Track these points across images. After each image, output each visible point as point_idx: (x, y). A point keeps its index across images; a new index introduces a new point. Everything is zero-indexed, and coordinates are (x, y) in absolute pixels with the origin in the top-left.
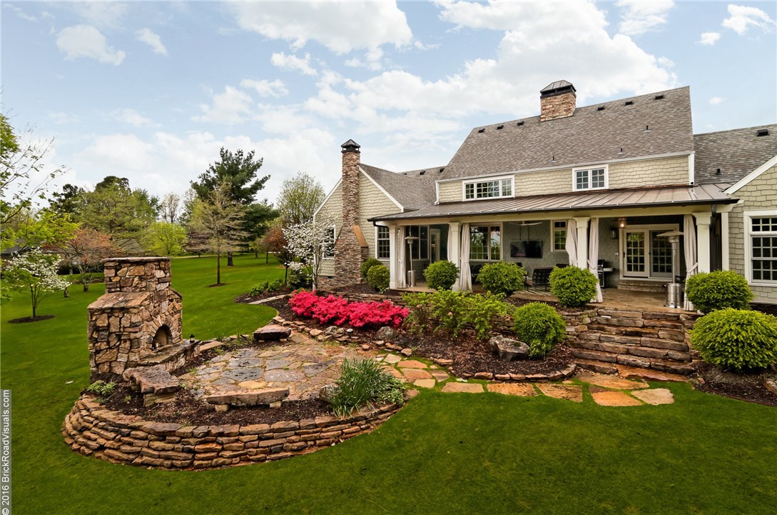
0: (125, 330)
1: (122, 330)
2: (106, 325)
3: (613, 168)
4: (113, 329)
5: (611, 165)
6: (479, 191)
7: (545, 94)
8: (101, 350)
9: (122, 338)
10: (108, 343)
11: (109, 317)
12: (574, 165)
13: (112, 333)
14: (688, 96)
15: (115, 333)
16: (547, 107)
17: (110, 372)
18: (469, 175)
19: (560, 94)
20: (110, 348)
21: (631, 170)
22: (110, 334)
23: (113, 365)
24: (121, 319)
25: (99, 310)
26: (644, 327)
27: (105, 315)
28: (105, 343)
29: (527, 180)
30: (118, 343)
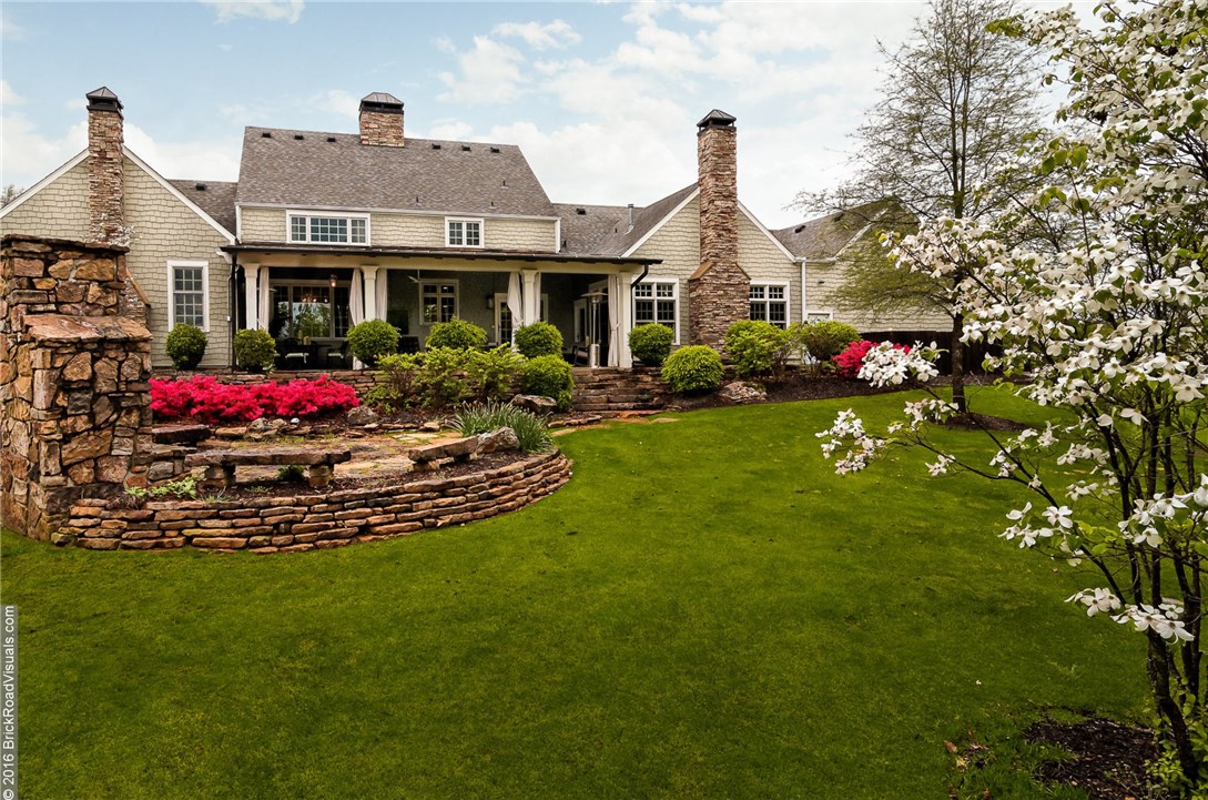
0: (130, 387)
1: (123, 387)
2: (86, 377)
3: (488, 223)
4: (103, 387)
5: (487, 220)
6: (314, 230)
7: (367, 106)
8: (75, 434)
9: (123, 404)
10: (92, 416)
11: (94, 360)
12: (446, 213)
13: (100, 395)
14: (522, 157)
15: (106, 394)
16: (372, 126)
17: (96, 480)
18: (296, 202)
19: (387, 112)
20: (97, 428)
21: (506, 229)
22: (97, 396)
23: (103, 463)
24: (121, 363)
25: (72, 343)
26: (600, 381)
27: (88, 356)
28: (85, 418)
29: (388, 223)
30: (115, 416)
